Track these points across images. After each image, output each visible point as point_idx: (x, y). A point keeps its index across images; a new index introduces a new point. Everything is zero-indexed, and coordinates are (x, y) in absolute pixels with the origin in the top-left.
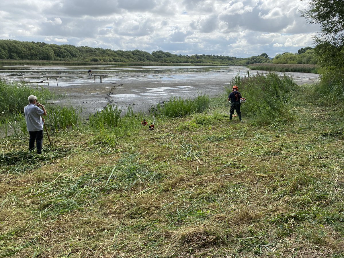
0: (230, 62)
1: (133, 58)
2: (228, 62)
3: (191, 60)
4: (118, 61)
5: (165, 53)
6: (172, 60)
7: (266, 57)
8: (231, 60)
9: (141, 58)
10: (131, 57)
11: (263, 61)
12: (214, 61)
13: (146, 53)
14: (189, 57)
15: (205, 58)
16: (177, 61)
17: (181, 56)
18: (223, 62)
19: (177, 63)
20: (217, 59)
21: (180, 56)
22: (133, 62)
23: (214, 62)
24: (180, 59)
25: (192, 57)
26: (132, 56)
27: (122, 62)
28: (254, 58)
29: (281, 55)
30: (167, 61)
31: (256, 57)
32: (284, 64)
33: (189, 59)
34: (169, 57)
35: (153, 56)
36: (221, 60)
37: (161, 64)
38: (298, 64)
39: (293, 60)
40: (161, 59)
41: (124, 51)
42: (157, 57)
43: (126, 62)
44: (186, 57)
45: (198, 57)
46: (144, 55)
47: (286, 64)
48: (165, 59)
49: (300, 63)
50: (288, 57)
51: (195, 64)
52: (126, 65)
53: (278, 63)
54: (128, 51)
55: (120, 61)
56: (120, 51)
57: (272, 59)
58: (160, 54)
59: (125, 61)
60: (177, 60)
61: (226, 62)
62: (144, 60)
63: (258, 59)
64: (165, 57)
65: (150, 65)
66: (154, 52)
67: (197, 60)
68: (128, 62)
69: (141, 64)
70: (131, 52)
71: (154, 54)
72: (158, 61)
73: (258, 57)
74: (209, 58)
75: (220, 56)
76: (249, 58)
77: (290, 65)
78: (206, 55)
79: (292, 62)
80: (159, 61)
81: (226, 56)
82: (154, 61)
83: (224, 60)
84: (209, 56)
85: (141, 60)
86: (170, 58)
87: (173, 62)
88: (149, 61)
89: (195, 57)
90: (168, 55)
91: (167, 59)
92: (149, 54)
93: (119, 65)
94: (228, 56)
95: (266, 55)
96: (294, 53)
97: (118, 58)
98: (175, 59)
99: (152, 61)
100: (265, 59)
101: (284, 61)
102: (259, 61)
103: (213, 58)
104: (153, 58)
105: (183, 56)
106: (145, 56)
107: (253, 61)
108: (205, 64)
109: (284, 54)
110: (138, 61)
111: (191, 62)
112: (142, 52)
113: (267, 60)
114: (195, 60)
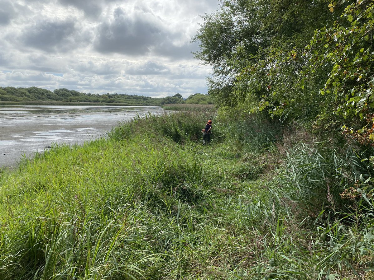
0: (145, 102)
1: (28, 96)
2: (143, 102)
3: (102, 99)
4: (8, 100)
5: (70, 91)
6: (80, 99)
7: (180, 98)
8: (146, 100)
9: (40, 96)
10: (26, 95)
11: (178, 102)
12: (128, 100)
13: (47, 91)
14: (100, 96)
15: (118, 97)
16: (85, 100)
17: (91, 94)
18: (138, 102)
19: (86, 102)
20: (131, 98)
21: (89, 95)
22: (29, 100)
23: (127, 102)
24: (89, 97)
25: (103, 96)
26: (28, 94)
27: (12, 101)
28: (168, 98)
29: (193, 96)
30: (74, 101)
31: (170, 97)
32: (196, 104)
33: (99, 98)
34: (76, 95)
35: (56, 95)
36: (136, 99)
37: (65, 103)
38: (208, 104)
39: (204, 101)
40: (66, 97)
41: (17, 88)
42: (60, 96)
43: (18, 101)
44: (97, 96)
45: (109, 96)
46: (43, 93)
47: (198, 104)
48: (71, 98)
49: (210, 103)
50: (199, 97)
51: (106, 103)
52: (19, 104)
53: (191, 104)
54: (22, 88)
55: (11, 100)
56: (12, 88)
57: (186, 100)
58: (64, 92)
59: (18, 99)
60: (86, 98)
61: (141, 102)
62: (43, 99)
63: (173, 99)
64: (70, 95)
65: (51, 104)
66: (56, 89)
67: (109, 99)
68: (22, 101)
69: (39, 104)
70: (25, 89)
71: (57, 92)
72: (61, 100)
73: (173, 97)
74: (123, 98)
75: (135, 95)
76: (163, 98)
77: (201, 105)
78: (119, 95)
79: (203, 102)
80: (63, 100)
81: (141, 96)
82: (57, 100)
83: (139, 99)
84: (123, 95)
85: (39, 98)
86: (77, 97)
87: (81, 101)
88: (50, 100)
89: (107, 96)
90: (75, 94)
91: (73, 97)
92: (50, 92)
93: (8, 104)
94: (142, 96)
95: (180, 95)
96: (205, 94)
97: (7, 96)
98: (83, 97)
99: (54, 100)
100: (179, 99)
101: (196, 101)
102: (174, 101)
103: (127, 98)
104: (56, 97)
105: (93, 95)
106: (46, 94)
107: (167, 101)
108: (118, 103)
109: (196, 94)
110: (35, 100)
111: (103, 101)
112: (41, 89)
113: (181, 100)
114: (107, 100)
